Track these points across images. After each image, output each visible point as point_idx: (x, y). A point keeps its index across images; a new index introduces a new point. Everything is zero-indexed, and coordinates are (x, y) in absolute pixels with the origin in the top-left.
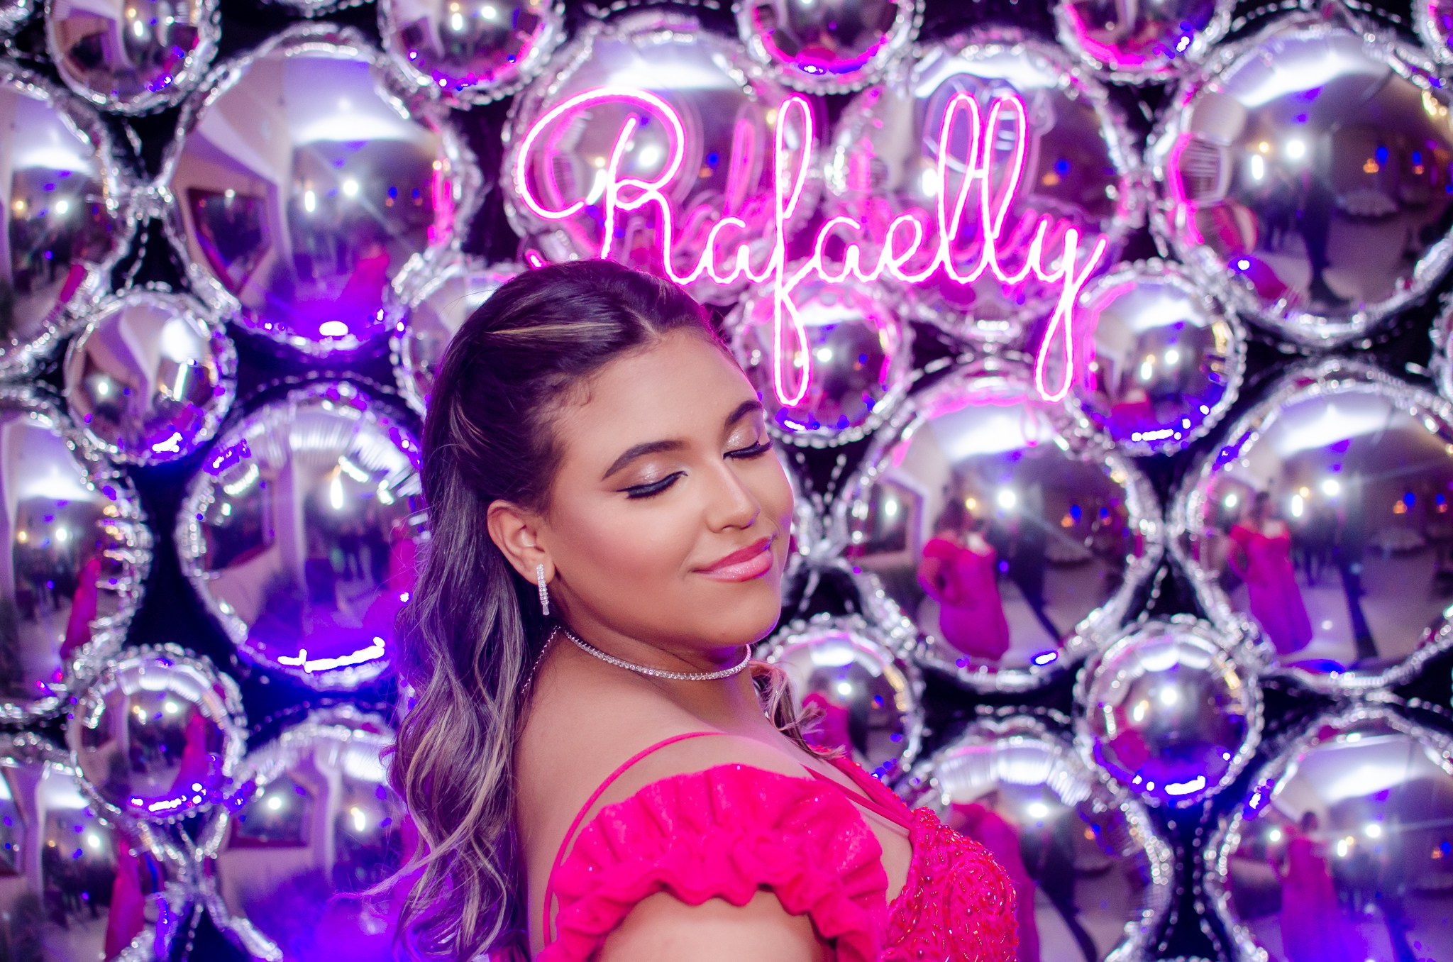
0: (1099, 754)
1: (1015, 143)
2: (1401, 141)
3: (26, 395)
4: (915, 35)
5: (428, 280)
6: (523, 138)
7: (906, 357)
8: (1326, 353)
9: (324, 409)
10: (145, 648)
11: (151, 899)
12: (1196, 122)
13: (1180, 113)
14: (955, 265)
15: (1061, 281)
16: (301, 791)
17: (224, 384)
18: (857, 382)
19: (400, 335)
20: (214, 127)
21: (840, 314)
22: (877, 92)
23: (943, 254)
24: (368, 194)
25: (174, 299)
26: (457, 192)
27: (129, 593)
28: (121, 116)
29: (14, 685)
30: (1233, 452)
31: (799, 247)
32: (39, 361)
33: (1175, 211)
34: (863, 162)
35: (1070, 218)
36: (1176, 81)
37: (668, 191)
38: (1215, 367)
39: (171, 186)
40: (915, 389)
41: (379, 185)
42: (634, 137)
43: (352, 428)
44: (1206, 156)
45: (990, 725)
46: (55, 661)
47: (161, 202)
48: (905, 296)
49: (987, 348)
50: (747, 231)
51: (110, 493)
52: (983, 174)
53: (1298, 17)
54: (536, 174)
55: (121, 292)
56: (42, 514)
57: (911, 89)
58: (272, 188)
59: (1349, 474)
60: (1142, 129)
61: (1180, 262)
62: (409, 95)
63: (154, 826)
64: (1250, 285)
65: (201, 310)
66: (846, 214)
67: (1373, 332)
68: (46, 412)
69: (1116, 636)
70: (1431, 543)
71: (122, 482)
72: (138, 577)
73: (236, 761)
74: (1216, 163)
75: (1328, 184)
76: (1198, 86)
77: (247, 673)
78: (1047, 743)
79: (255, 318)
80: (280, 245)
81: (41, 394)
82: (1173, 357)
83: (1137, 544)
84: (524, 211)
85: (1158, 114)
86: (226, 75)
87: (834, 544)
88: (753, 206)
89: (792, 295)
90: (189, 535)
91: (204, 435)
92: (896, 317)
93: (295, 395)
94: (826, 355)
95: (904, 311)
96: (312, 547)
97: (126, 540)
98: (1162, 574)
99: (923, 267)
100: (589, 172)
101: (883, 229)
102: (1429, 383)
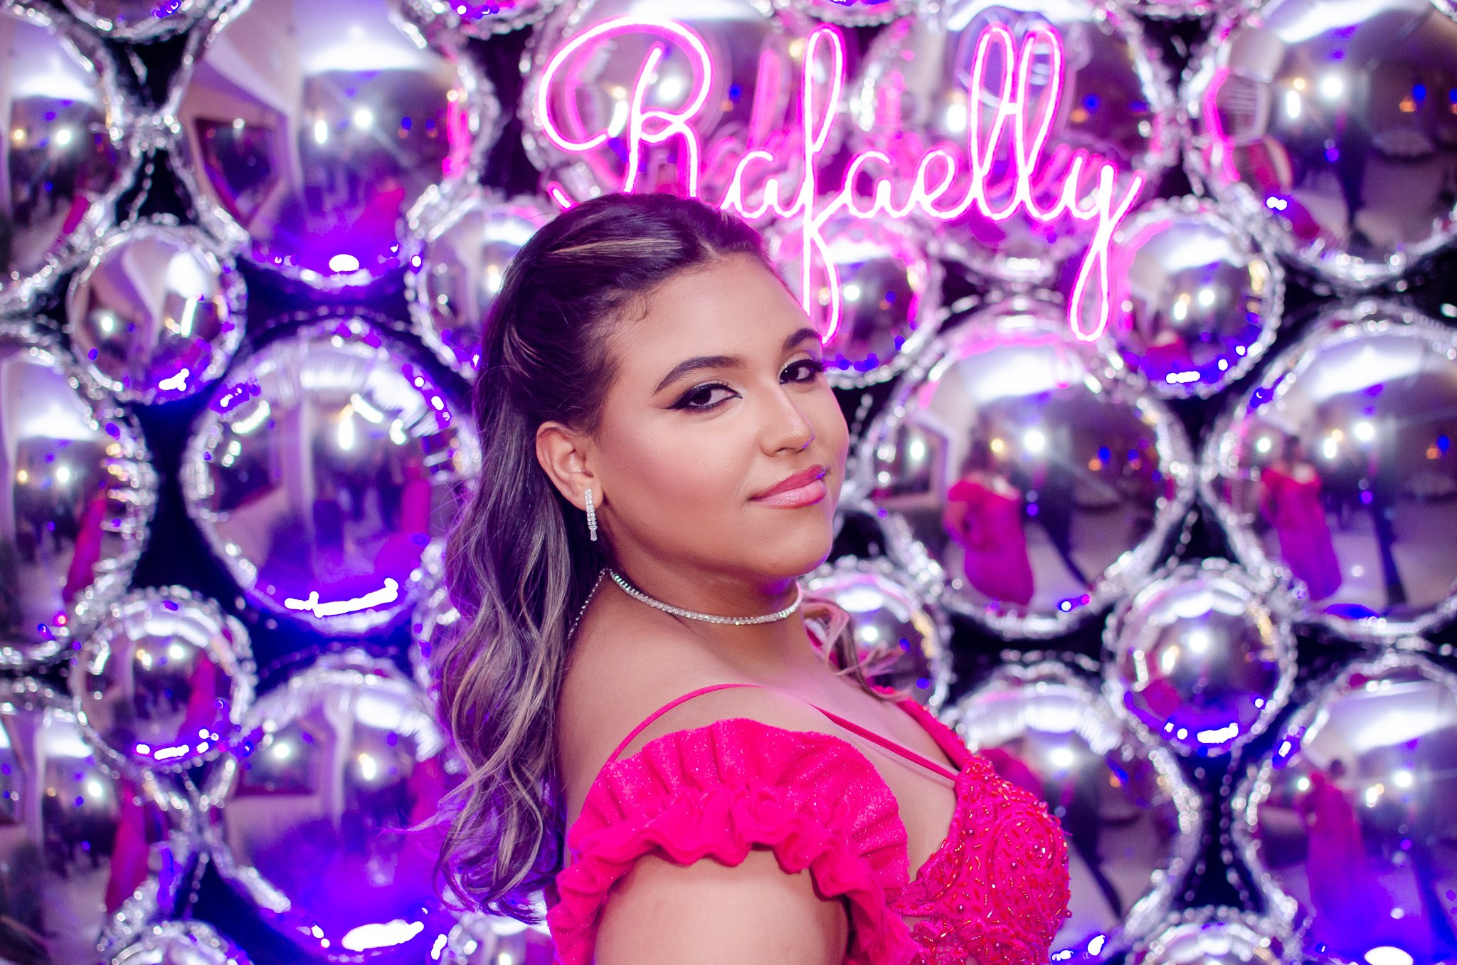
0: (1129, 700)
1: (1049, 78)
2: (1439, 79)
3: (26, 331)
5: (445, 214)
6: (544, 68)
7: (936, 296)
8: (1361, 295)
9: (334, 347)
10: (151, 591)
11: (156, 849)
12: (1234, 57)
13: (1216, 50)
14: (990, 202)
15: (1096, 219)
16: (308, 738)
17: (234, 320)
18: (884, 321)
19: (416, 270)
20: (222, 56)
21: (868, 251)
22: (907, 23)
23: (976, 191)
24: (382, 124)
25: (182, 231)
26: (474, 123)
27: (133, 535)
28: (126, 42)
29: (13, 630)
30: (1268, 395)
31: (829, 180)
32: (39, 295)
33: (1210, 149)
34: (892, 95)
35: (1103, 155)
36: (1213, 17)
37: (694, 123)
38: (1253, 307)
39: (179, 115)
40: (943, 331)
41: (392, 116)
42: (660, 70)
43: (366, 366)
44: (1242, 92)
45: (1016, 671)
46: (57, 604)
47: (167, 132)
48: (934, 233)
49: (1015, 288)
50: (776, 165)
51: (112, 431)
54: (556, 106)
55: (126, 224)
56: (43, 453)
57: (944, 21)
58: (282, 118)
59: (1383, 416)
60: (1177, 67)
61: (1215, 200)
62: (425, 23)
63: (160, 775)
64: (1287, 224)
65: (210, 244)
67: (1408, 275)
68: (47, 348)
69: (1147, 580)
71: (126, 420)
72: (144, 518)
73: (246, 708)
74: (1254, 100)
75: (1364, 123)
76: (1236, 22)
77: (254, 616)
78: (1075, 688)
79: (265, 251)
80: (291, 176)
81: (42, 329)
82: (1208, 298)
83: (1168, 488)
84: (544, 144)
85: (1193, 49)
87: (859, 486)
89: (821, 231)
90: (195, 476)
91: (212, 372)
92: (925, 255)
93: (305, 332)
94: (853, 293)
95: (933, 248)
96: (320, 488)
97: (129, 481)
98: (1192, 518)
100: (609, 104)
101: (915, 164)
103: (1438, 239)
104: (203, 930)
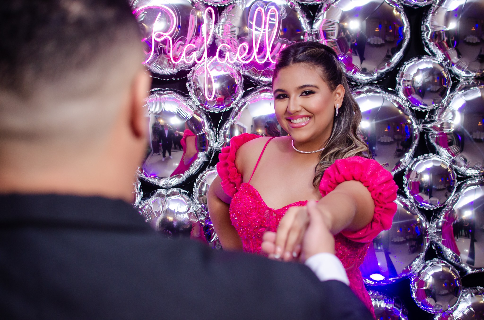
1: (275, 22)
7: (242, 85)
8: (365, 85)
12: (328, 16)
13: (323, 14)
14: (259, 58)
21: (222, 73)
22: (232, 6)
23: (255, 54)
31: (211, 52)
36: (322, 4)
42: (160, 20)
44: (331, 25)
48: (242, 68)
50: (195, 48)
59: (372, 120)
60: (311, 19)
66: (225, 43)
67: (378, 79)
70: (396, 140)
74: (334, 28)
75: (364, 35)
85: (316, 14)
87: (220, 143)
89: (209, 67)
92: (239, 74)
94: (219, 85)
101: (236, 48)
102: (395, 93)
103: (386, 69)
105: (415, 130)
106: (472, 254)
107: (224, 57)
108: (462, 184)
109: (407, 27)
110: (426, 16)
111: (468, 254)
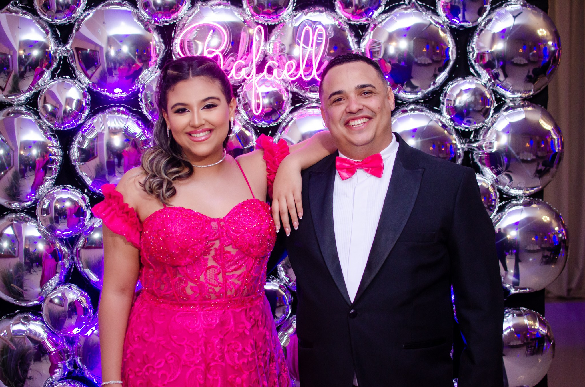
1: (322, 40)
2: (433, 43)
3: (23, 109)
4: (294, 8)
5: (149, 77)
6: (178, 35)
7: (290, 101)
8: (411, 103)
9: (116, 115)
10: (61, 186)
12: (374, 36)
13: (370, 33)
14: (305, 76)
17: (87, 106)
19: (141, 93)
20: (84, 30)
21: (270, 89)
22: (282, 24)
23: (301, 72)
24: (130, 51)
25: (71, 80)
26: (158, 51)
27: (56, 169)
28: (56, 25)
31: (260, 69)
32: (27, 99)
34: (278, 45)
36: (369, 24)
37: (222, 52)
39: (71, 47)
40: (292, 112)
41: (133, 48)
42: (212, 37)
43: (126, 121)
44: (377, 46)
47: (67, 51)
48: (290, 84)
49: (312, 100)
50: (245, 64)
51: (50, 139)
52: (313, 50)
53: (404, 6)
54: (183, 46)
55: (55, 79)
56: (28, 146)
57: (293, 24)
58: (101, 48)
59: (417, 138)
60: (359, 38)
62: (143, 22)
63: (61, 240)
65: (80, 84)
66: (273, 60)
67: (424, 97)
68: (29, 114)
71: (54, 135)
72: (59, 165)
73: (88, 220)
74: (380, 48)
75: (412, 54)
76: (375, 26)
79: (96, 87)
80: (104, 65)
81: (28, 109)
85: (364, 33)
86: (89, 14)
88: (245, 57)
89: (257, 83)
90: (74, 152)
92: (287, 91)
93: (107, 111)
94: (266, 101)
95: (289, 88)
96: (109, 157)
97: (55, 153)
99: (295, 76)
100: (197, 46)
101: (284, 64)
102: (439, 112)
103: (432, 87)
104: (74, 287)
105: (459, 149)
106: (517, 275)
107: (272, 74)
108: (506, 204)
109: (453, 48)
110: (472, 37)
111: (513, 275)
